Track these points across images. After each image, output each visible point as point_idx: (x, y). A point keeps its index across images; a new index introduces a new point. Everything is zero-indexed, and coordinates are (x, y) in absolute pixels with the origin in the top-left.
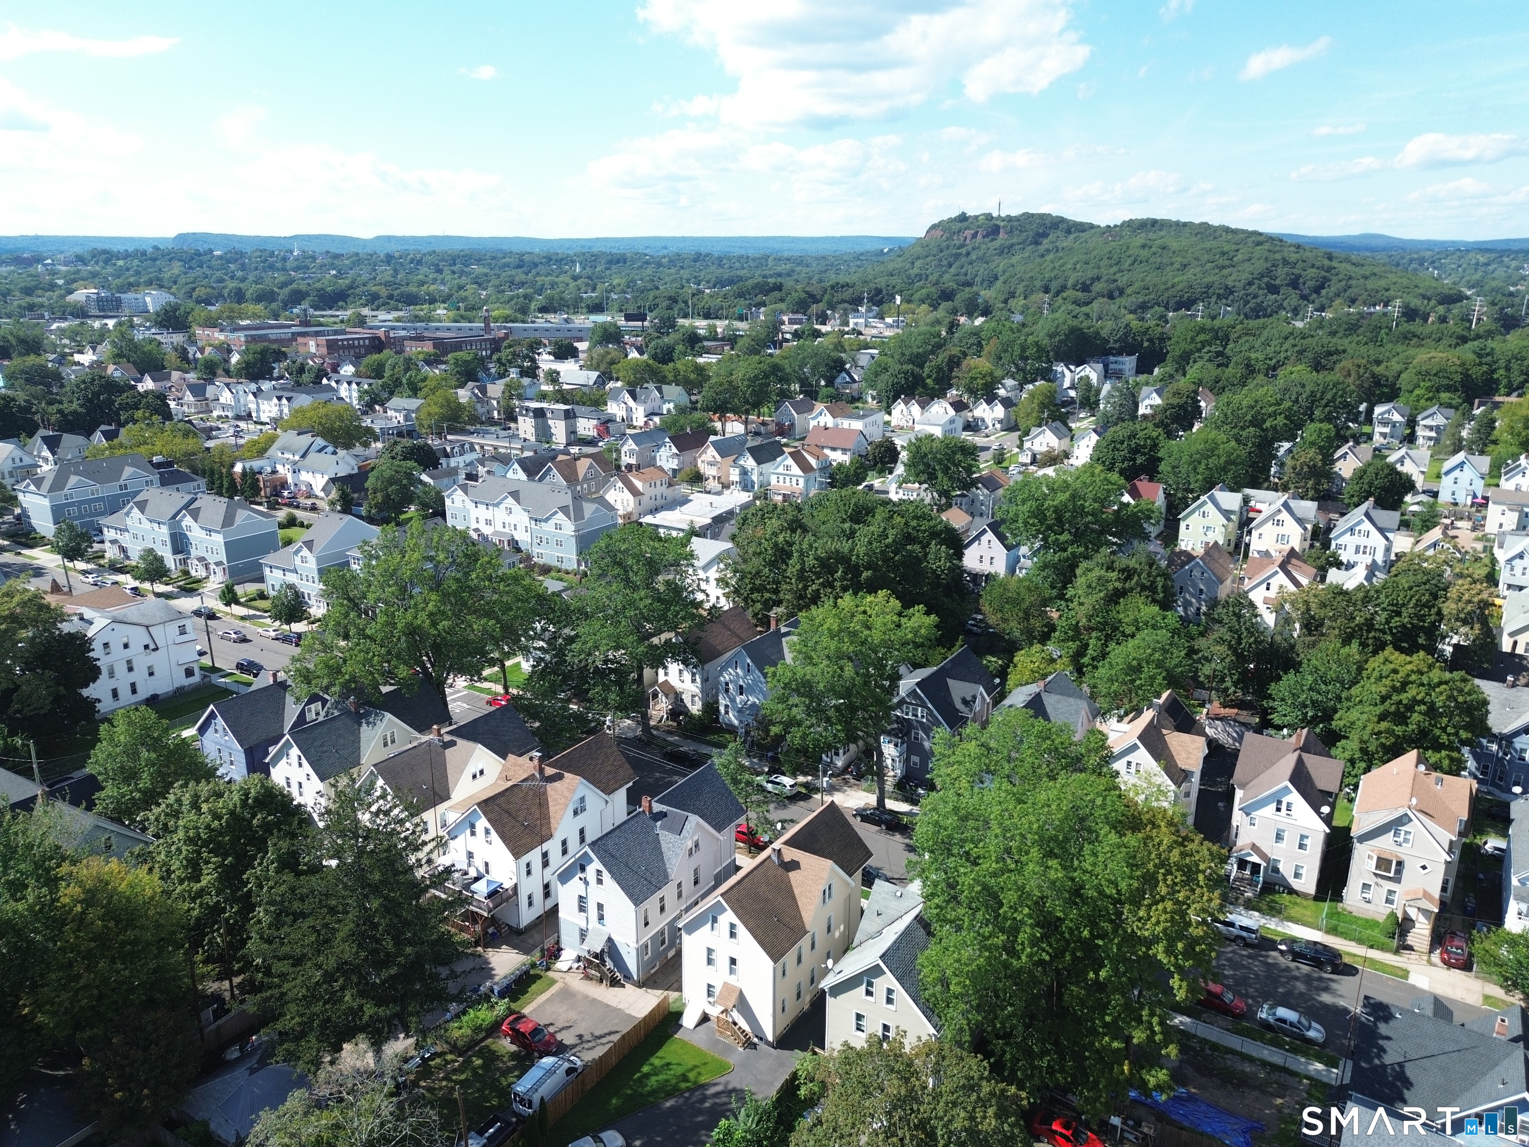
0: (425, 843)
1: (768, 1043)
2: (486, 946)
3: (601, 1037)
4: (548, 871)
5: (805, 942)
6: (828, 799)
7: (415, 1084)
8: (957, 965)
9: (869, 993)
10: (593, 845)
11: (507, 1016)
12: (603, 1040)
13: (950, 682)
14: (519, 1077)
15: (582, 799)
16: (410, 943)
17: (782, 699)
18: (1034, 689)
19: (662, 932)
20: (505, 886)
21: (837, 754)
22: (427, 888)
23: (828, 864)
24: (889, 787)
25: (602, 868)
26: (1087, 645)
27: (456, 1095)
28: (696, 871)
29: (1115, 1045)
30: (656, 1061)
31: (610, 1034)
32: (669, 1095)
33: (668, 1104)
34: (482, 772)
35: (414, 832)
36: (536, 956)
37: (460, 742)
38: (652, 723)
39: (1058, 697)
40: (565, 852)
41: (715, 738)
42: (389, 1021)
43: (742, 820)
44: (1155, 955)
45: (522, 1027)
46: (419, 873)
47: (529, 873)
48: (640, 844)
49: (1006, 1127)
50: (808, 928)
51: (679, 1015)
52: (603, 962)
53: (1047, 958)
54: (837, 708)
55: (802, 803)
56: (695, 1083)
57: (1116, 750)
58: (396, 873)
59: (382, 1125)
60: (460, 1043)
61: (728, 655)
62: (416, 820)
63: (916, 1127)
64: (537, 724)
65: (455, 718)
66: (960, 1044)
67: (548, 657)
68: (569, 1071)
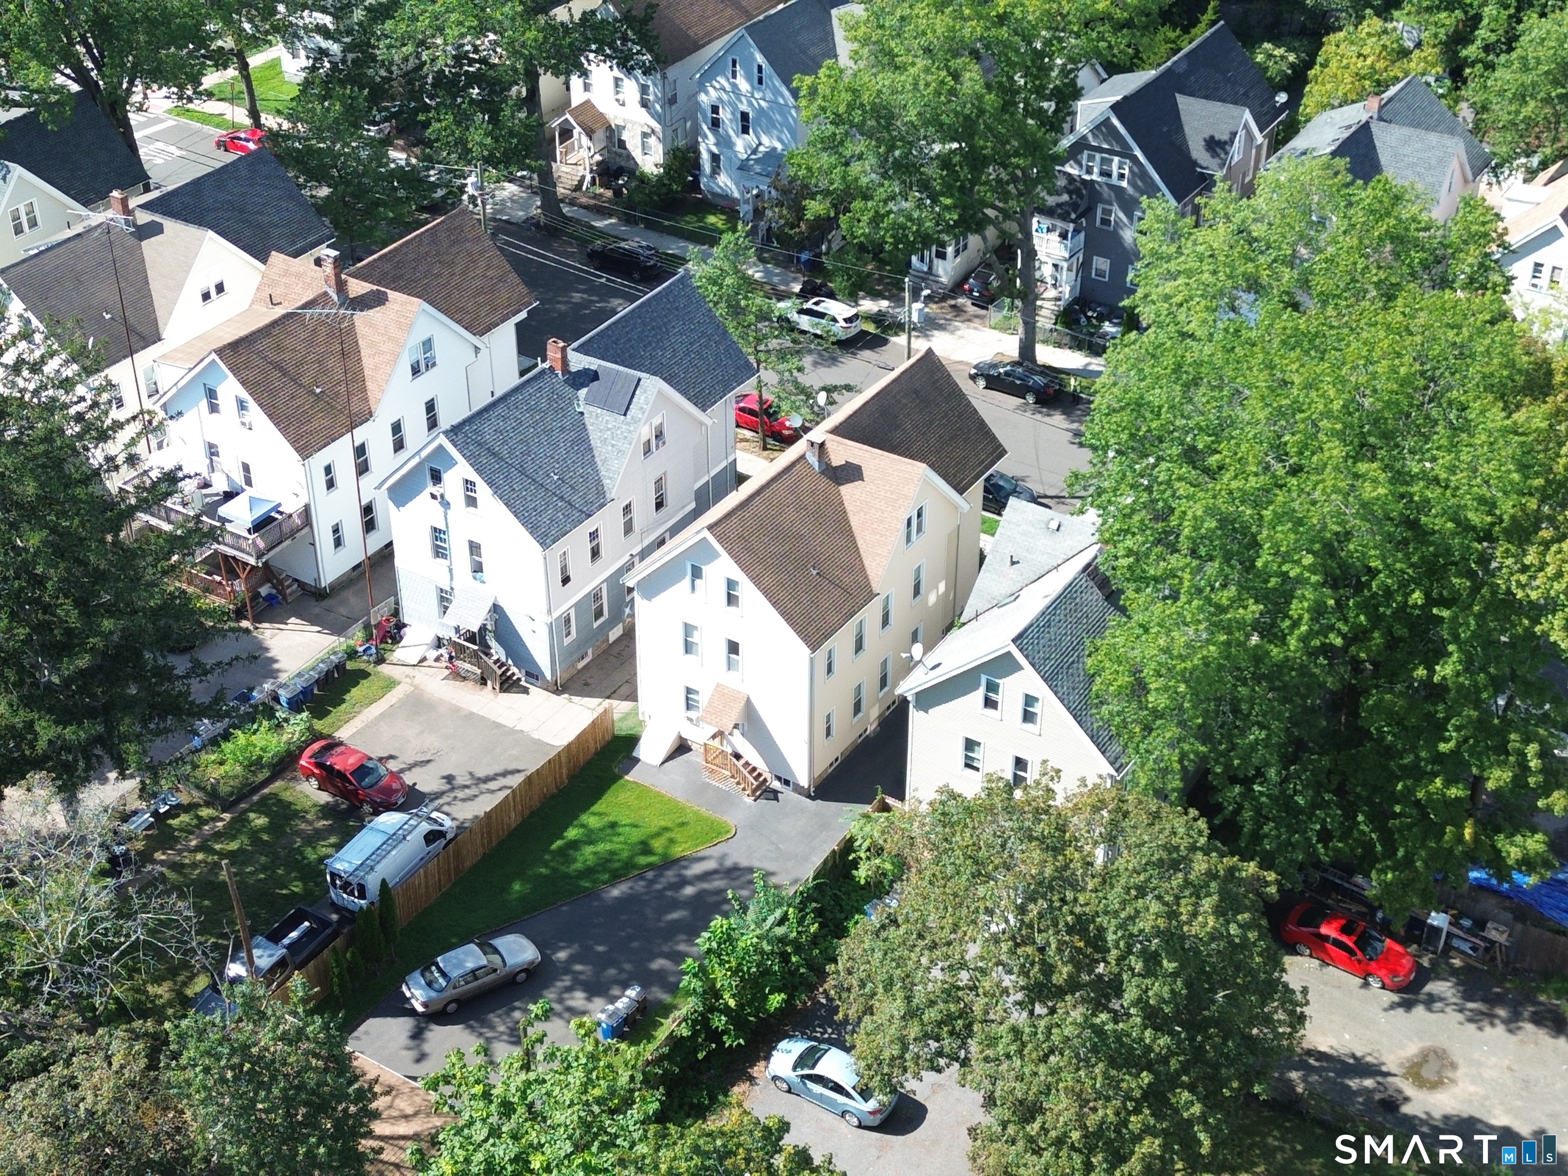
0: (118, 426)
1: (798, 789)
2: (258, 619)
3: (487, 780)
4: (368, 481)
5: (871, 614)
6: (920, 346)
7: (146, 857)
8: (1163, 658)
9: (989, 703)
10: (454, 432)
11: (308, 744)
12: (492, 785)
13: (1183, 101)
14: (339, 847)
15: (428, 345)
16: (111, 611)
17: (831, 144)
18: (1356, 114)
19: (597, 596)
20: (287, 509)
21: (942, 256)
22: (131, 512)
23: (919, 470)
24: (1045, 318)
25: (473, 476)
26: (1478, 18)
27: (224, 876)
28: (659, 483)
29: (1454, 792)
30: (591, 820)
31: (505, 774)
32: (616, 877)
33: (615, 892)
34: (220, 288)
35: (95, 405)
36: (356, 637)
37: (171, 226)
38: (561, 191)
39: (1406, 131)
40: (399, 445)
41: (690, 222)
42: (85, 750)
43: (748, 387)
44: (1546, 634)
45: (336, 761)
46: (114, 483)
47: (331, 484)
48: (548, 432)
49: (1233, 929)
50: (876, 588)
51: (632, 741)
52: (486, 649)
53: (1338, 642)
54: (945, 161)
55: (867, 354)
56: (665, 856)
57: (1515, 239)
58: (68, 483)
59: (92, 924)
60: (224, 789)
61: (716, 47)
62: (96, 381)
63: (1070, 930)
64: (324, 192)
65: (155, 176)
66: (1161, 795)
67: (335, 48)
68: (431, 837)
